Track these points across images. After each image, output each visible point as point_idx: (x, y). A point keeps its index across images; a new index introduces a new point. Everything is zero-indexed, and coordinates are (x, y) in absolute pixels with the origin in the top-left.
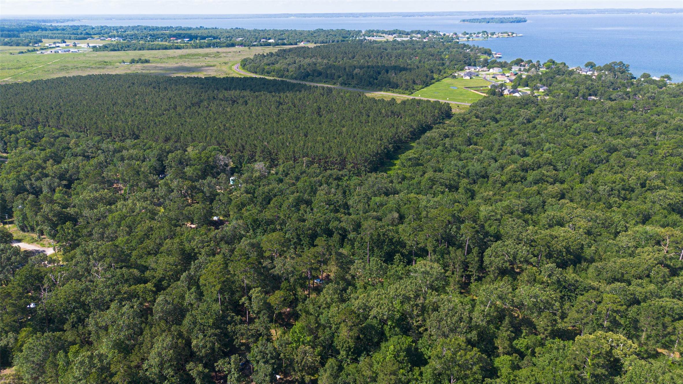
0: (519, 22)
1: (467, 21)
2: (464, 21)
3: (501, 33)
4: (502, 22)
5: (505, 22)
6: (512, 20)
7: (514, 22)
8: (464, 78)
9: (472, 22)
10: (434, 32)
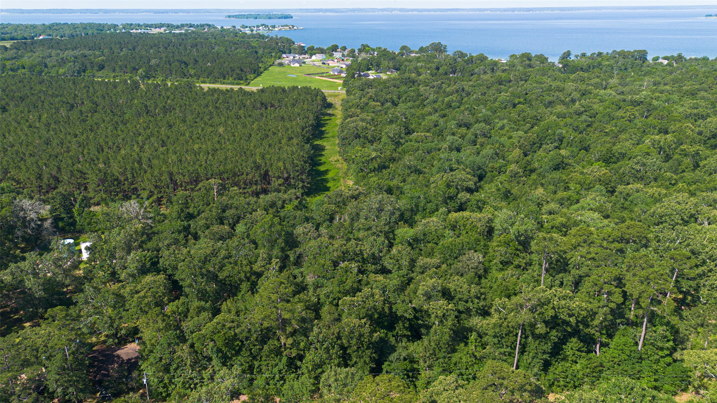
0: (286, 18)
1: (233, 16)
2: (229, 16)
3: (282, 26)
4: (270, 18)
5: (273, 18)
6: (279, 16)
7: (282, 18)
8: (292, 65)
9: (239, 18)
10: (209, 25)
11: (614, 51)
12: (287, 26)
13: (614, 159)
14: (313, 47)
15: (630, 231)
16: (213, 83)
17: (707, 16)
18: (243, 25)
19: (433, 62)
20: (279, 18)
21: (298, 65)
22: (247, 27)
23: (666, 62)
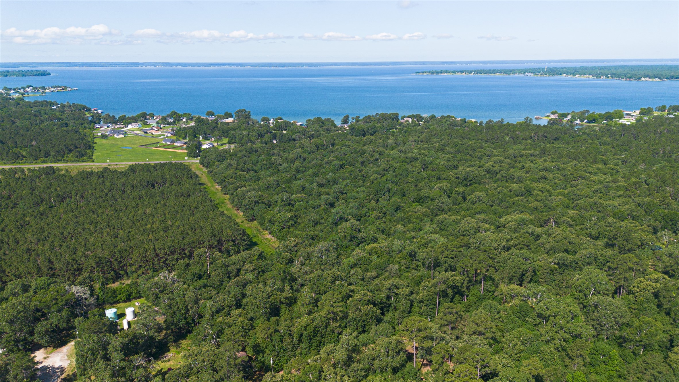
0: (44, 75)
4: (26, 76)
5: (28, 75)
6: (35, 73)
7: (38, 75)
8: (116, 136)
11: (377, 114)
12: (59, 87)
13: (422, 200)
14: (125, 116)
15: (462, 241)
16: (55, 162)
17: (416, 73)
18: (6, 87)
19: (254, 130)
20: (36, 75)
21: (123, 136)
22: (11, 89)
23: (410, 120)
